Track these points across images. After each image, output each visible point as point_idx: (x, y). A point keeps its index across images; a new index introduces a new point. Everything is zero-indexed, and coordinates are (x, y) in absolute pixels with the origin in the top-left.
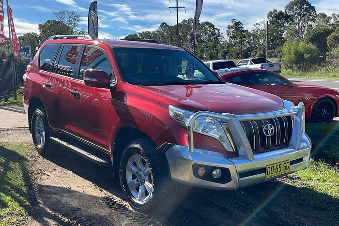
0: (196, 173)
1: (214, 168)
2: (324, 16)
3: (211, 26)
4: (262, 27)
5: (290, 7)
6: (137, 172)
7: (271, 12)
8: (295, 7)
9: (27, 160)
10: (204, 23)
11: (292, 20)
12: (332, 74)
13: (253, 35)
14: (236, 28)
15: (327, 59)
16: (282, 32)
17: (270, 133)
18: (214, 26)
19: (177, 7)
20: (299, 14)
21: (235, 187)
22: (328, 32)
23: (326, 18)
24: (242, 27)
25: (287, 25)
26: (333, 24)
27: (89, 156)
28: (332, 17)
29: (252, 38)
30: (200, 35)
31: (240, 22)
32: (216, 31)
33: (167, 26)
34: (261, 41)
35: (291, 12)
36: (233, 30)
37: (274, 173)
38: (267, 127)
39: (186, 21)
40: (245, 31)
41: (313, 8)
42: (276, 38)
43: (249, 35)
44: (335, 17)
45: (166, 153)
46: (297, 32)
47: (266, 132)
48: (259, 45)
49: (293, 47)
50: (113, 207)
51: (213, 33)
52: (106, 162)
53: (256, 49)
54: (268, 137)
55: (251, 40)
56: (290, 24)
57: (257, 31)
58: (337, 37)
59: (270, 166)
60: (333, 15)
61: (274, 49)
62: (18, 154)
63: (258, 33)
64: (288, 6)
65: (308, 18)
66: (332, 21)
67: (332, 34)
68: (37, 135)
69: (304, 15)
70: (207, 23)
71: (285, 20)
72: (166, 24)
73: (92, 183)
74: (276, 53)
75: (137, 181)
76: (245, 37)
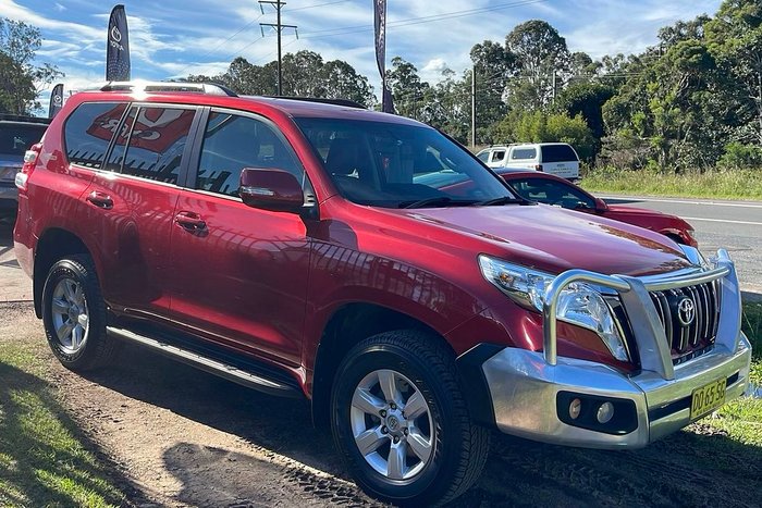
0: (563, 414)
1: (600, 400)
2: (586, 60)
3: (347, 69)
4: (458, 78)
5: (515, 38)
6: (383, 411)
7: (479, 46)
8: (526, 38)
9: (46, 383)
10: (333, 65)
11: (520, 66)
12: (617, 183)
13: (440, 95)
14: (403, 79)
15: (603, 150)
16: (501, 90)
17: (688, 316)
18: (354, 71)
19: (279, 25)
20: (535, 53)
21: (644, 441)
22: (604, 95)
23: (590, 66)
24: (416, 77)
25: (510, 76)
26: (605, 78)
27: (233, 372)
28: (604, 64)
29: (437, 101)
30: (324, 90)
31: (411, 66)
32: (359, 82)
33: (248, 65)
34: (457, 109)
35: (519, 47)
36: (397, 81)
37: (704, 407)
38: (684, 305)
39: (292, 57)
40: (423, 85)
41: (562, 41)
42: (489, 104)
43: (431, 95)
44: (608, 64)
45: (485, 367)
46: (532, 91)
47: (683, 314)
48: (452, 116)
49: (538, 123)
50: (327, 497)
51: (352, 87)
52: (286, 388)
53: (446, 124)
54: (685, 327)
55: (435, 107)
56: (516, 74)
57: (449, 86)
58: (622, 105)
59: (698, 392)
60: (604, 59)
61: (486, 126)
62: (16, 369)
63: (451, 91)
64: (512, 35)
65: (552, 62)
66: (603, 72)
67: (613, 99)
68: (59, 321)
69: (544, 56)
70: (339, 64)
71: (507, 65)
72: (245, 61)
73: (237, 438)
74: (489, 134)
75: (383, 431)
76: (422, 99)
